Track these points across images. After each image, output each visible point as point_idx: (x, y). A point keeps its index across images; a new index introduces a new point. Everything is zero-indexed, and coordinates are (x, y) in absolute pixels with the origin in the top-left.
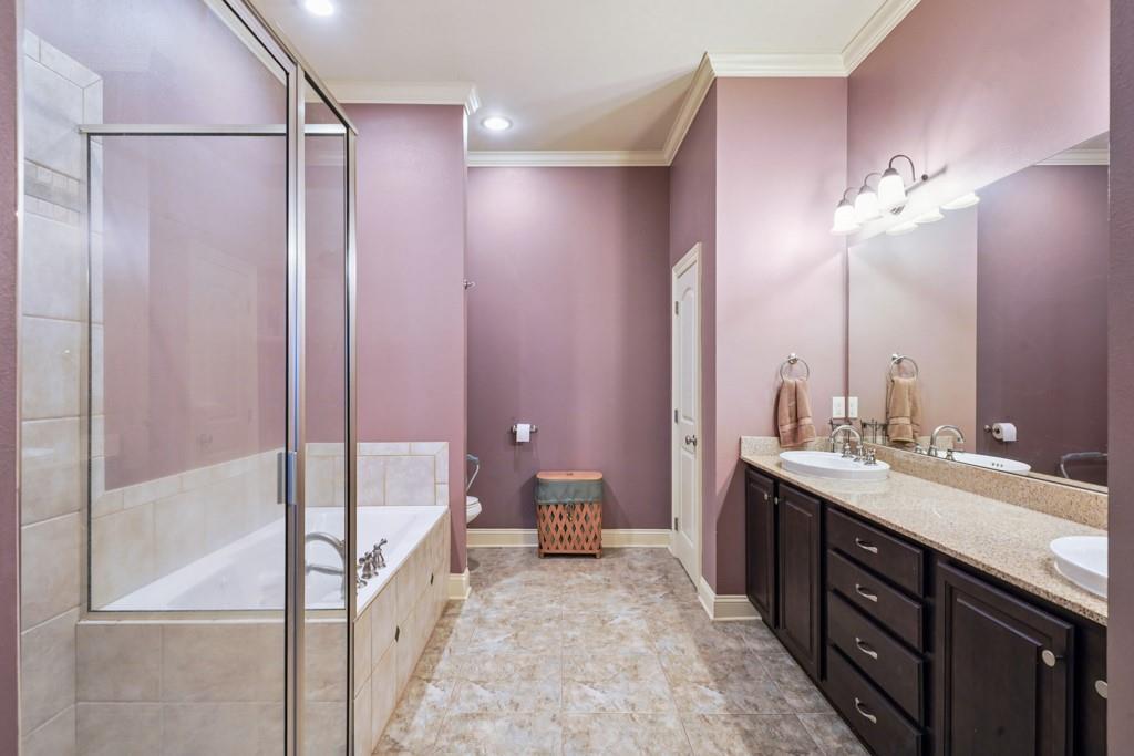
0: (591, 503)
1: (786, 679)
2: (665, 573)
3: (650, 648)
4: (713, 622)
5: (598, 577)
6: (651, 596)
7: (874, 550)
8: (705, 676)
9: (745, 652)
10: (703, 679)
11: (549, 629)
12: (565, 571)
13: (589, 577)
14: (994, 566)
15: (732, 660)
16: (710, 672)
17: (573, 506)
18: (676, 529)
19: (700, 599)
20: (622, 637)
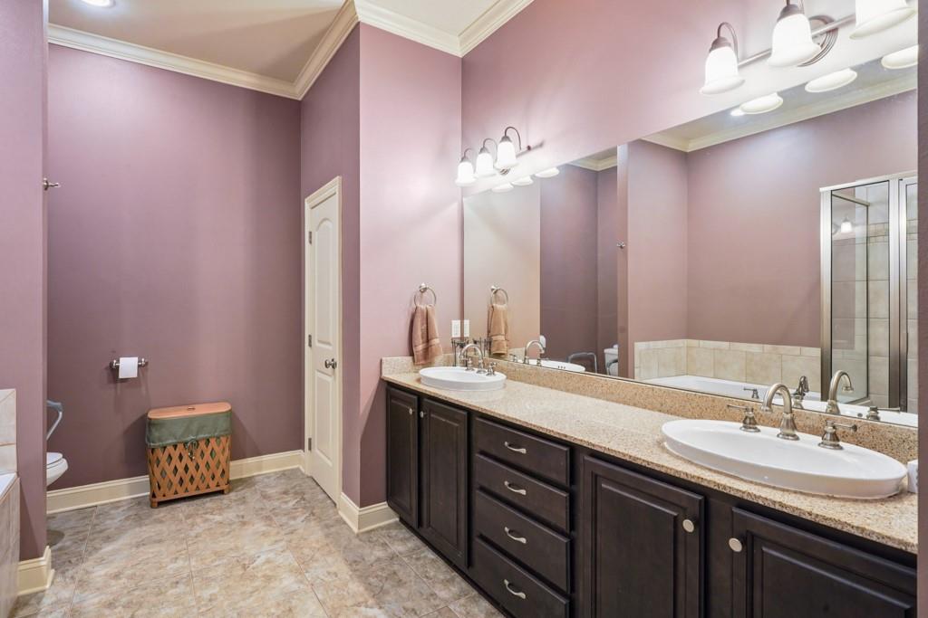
0: (218, 438)
1: (432, 574)
2: (300, 495)
3: (301, 582)
4: (358, 535)
5: (230, 515)
6: (292, 522)
7: (523, 451)
8: (362, 595)
9: (392, 557)
10: (361, 599)
11: (178, 596)
12: (188, 517)
13: (218, 518)
14: (639, 457)
15: (383, 569)
16: (366, 589)
17: (196, 444)
18: (310, 449)
19: (341, 514)
20: (268, 579)
